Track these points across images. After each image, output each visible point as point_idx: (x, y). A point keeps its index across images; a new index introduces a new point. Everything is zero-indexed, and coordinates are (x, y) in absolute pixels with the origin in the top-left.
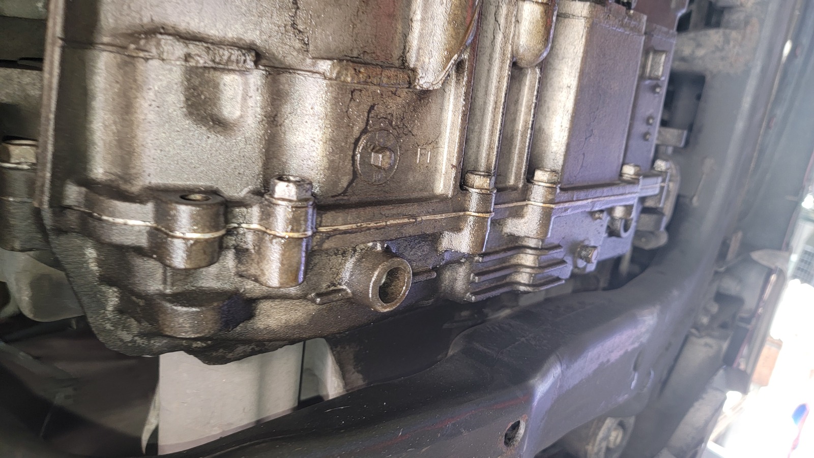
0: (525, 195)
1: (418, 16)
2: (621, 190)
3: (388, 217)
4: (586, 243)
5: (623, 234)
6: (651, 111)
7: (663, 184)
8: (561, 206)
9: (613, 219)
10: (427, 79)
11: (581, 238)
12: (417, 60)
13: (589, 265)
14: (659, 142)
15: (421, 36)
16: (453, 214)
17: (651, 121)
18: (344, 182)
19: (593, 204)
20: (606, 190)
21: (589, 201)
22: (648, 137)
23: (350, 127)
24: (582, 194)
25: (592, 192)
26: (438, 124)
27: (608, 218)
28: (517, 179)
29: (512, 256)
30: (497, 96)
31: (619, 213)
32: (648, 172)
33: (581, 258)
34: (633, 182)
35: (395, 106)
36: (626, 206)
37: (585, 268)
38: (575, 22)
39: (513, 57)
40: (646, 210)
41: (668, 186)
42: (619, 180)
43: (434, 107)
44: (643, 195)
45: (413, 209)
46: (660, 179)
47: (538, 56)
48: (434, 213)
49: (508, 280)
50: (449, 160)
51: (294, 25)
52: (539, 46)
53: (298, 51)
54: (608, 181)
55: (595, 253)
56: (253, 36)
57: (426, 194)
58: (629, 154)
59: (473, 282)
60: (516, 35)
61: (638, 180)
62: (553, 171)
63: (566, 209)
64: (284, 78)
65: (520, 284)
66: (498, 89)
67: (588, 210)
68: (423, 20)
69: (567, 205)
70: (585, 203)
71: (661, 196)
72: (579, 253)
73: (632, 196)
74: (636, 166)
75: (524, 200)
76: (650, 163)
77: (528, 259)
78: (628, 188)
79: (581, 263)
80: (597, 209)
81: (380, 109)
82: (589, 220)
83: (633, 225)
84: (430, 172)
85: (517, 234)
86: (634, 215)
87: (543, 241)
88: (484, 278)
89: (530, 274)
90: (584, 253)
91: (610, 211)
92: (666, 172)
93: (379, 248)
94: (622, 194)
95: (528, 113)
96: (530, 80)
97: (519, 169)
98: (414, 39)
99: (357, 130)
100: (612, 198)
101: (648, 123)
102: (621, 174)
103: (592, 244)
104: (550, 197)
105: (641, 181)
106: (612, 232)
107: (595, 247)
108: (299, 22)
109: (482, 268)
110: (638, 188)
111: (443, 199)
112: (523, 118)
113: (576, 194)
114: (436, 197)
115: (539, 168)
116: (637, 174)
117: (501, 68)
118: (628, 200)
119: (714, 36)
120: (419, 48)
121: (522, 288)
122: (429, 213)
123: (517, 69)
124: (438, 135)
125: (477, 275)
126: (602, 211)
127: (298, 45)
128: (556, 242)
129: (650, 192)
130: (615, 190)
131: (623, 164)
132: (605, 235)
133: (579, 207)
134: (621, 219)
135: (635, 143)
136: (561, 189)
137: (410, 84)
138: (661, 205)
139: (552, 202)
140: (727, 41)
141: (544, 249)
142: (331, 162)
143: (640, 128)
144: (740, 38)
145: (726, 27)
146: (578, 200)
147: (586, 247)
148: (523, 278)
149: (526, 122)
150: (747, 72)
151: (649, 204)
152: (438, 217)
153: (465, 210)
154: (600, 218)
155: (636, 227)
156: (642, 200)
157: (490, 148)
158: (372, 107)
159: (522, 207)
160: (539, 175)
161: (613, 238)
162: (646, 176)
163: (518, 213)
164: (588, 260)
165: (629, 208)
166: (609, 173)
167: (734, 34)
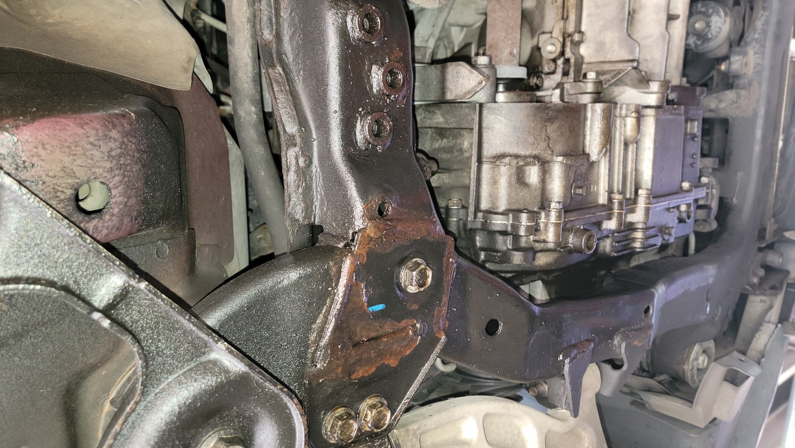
0: (635, 201)
1: (588, 133)
2: (683, 196)
3: (586, 214)
4: (667, 226)
5: (688, 221)
6: (694, 151)
7: (708, 191)
8: (654, 205)
9: (680, 212)
10: (594, 157)
11: (664, 223)
12: (589, 150)
13: (671, 237)
14: (701, 167)
15: (590, 141)
16: (608, 212)
17: (695, 156)
18: (568, 202)
19: (669, 204)
20: (675, 196)
21: (667, 202)
22: (694, 165)
23: (569, 180)
24: (663, 199)
25: (668, 198)
26: (598, 174)
27: (678, 212)
28: (631, 194)
29: (630, 234)
30: (619, 158)
31: (683, 208)
32: (697, 184)
33: (666, 234)
34: (689, 191)
35: (583, 169)
36: (687, 204)
37: (668, 240)
38: (648, 118)
39: (624, 140)
40: (699, 207)
41: (712, 192)
42: (681, 190)
43: (596, 168)
44: (696, 197)
45: (593, 210)
46: (705, 188)
47: (635, 139)
48: (601, 212)
49: (630, 246)
50: (604, 189)
51: (549, 146)
52: (636, 135)
53: (550, 155)
54: (675, 192)
55: (673, 230)
56: (535, 152)
57: (595, 204)
58: (684, 176)
59: (615, 246)
60: (625, 131)
61: (692, 190)
62: (647, 189)
63: (656, 207)
64: (546, 165)
65: (636, 248)
66: (619, 155)
67: (667, 207)
68: (590, 134)
69: (656, 205)
70: (664, 204)
71: (708, 198)
72: (665, 231)
73: (690, 199)
74: (689, 182)
75: (635, 204)
76: (698, 180)
77: (639, 235)
78: (687, 194)
79: (666, 237)
80: (671, 206)
81: (578, 171)
82: (667, 213)
83: (692, 215)
84: (597, 194)
85: (633, 221)
86: (692, 208)
87: (645, 223)
88: (620, 244)
89: (641, 242)
90: (667, 231)
91: (678, 207)
92: (708, 184)
93: (582, 227)
94: (684, 198)
95: (632, 164)
96: (631, 148)
97: (631, 189)
98: (587, 142)
99: (572, 180)
100: (679, 200)
101: (693, 157)
102: (681, 188)
103: (671, 226)
104: (648, 201)
105: (694, 190)
106: (681, 221)
107: (673, 227)
108: (550, 144)
109: (618, 239)
110: (693, 194)
111: (603, 205)
112: (630, 166)
113: (660, 199)
114: (599, 205)
115: (640, 189)
116: (691, 186)
117: (620, 146)
118: (688, 200)
119: (730, 95)
120: (590, 145)
121: (638, 250)
122: (599, 212)
123: (626, 145)
124: (598, 179)
125: (616, 242)
126: (674, 208)
127: (550, 152)
128: (652, 225)
129: (700, 196)
130: (680, 196)
131: (682, 181)
132: (677, 221)
133: (662, 206)
134: (685, 211)
135: (687, 170)
136: (653, 197)
137: (588, 160)
138: (709, 203)
139: (649, 204)
140: (739, 97)
141: (646, 229)
142: (564, 194)
143: (689, 161)
144: (747, 94)
145: (737, 88)
146: (661, 202)
147: (667, 228)
148: (637, 245)
149: (632, 168)
150: (755, 115)
151: (701, 202)
152: (603, 213)
153: (612, 210)
154: (673, 212)
155: (695, 217)
156: (696, 201)
157: (618, 181)
158: (576, 171)
159: (635, 208)
160: (640, 192)
161: (682, 224)
162: (696, 187)
163: (633, 211)
164: (670, 234)
165: (689, 205)
166: (675, 187)
167: (743, 92)
